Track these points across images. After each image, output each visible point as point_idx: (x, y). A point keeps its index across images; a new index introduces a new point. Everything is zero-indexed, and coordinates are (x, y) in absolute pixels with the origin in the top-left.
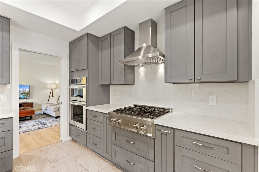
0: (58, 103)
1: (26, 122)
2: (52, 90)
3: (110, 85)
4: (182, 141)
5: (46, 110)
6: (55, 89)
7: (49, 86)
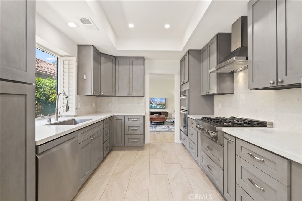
1: (160, 126)
3: (215, 96)
4: (241, 151)
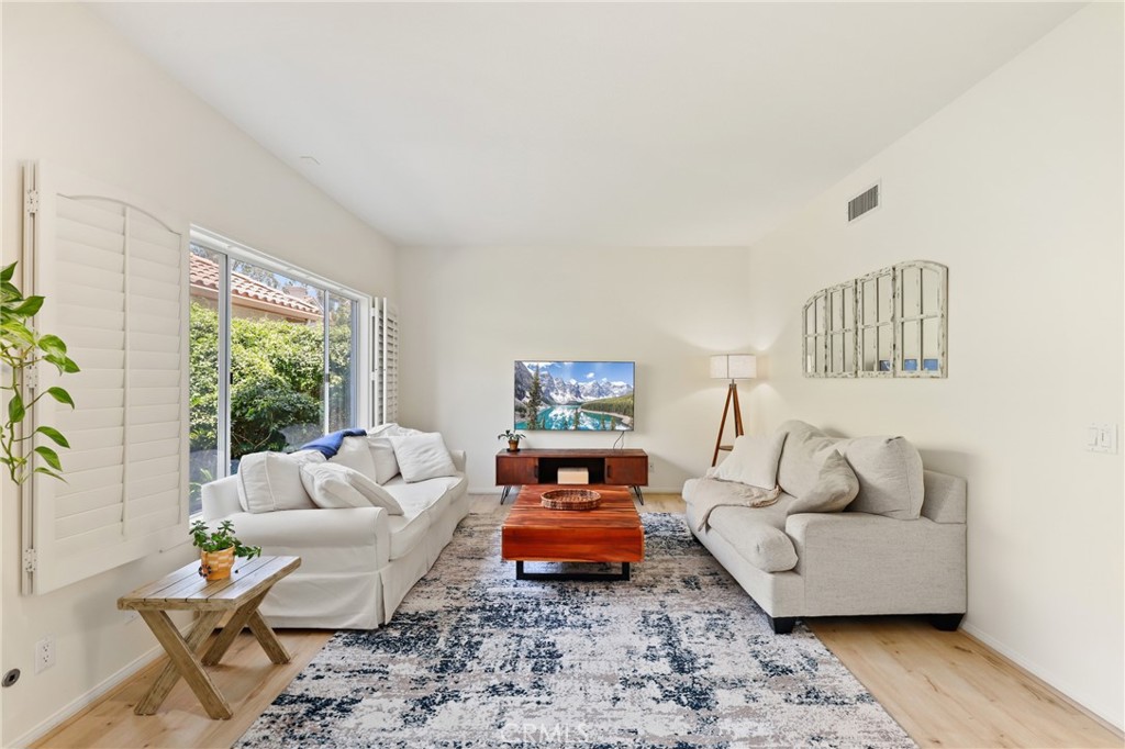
0: (777, 483)
2: (733, 389)
5: (708, 527)
6: (750, 382)
7: (718, 368)
